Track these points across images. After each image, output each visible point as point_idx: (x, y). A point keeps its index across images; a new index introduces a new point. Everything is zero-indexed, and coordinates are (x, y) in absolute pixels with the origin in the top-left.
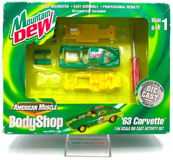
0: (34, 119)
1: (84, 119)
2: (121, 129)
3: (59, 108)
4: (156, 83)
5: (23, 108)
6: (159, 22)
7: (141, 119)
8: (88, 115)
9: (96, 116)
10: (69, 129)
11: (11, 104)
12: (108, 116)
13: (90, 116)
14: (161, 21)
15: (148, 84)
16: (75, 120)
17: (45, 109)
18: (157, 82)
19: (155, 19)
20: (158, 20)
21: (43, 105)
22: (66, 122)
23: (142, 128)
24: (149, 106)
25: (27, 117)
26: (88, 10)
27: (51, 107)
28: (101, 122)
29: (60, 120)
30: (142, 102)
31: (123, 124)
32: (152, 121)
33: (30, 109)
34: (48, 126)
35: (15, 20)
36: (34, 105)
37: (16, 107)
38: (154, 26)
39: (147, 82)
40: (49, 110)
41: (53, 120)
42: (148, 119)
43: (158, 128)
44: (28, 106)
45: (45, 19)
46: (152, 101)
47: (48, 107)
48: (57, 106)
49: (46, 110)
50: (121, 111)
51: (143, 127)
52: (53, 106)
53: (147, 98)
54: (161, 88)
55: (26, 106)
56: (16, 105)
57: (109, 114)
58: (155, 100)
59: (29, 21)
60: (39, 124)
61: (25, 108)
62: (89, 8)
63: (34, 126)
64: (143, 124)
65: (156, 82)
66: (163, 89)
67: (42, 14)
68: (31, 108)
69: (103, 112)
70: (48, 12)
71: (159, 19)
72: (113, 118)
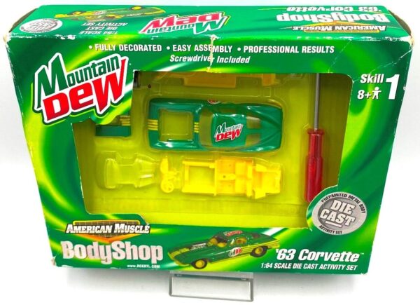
0: (108, 247)
1: (204, 249)
2: (273, 265)
3: (153, 231)
4: (352, 198)
5: (83, 229)
6: (378, 82)
7: (314, 253)
8: (210, 244)
9: (227, 245)
10: (174, 264)
11: (60, 224)
12: (249, 246)
13: (214, 246)
14: (384, 79)
15: (336, 198)
16: (186, 250)
17: (126, 232)
18: (354, 196)
19: (370, 75)
20: (376, 78)
21: (123, 225)
22: (168, 254)
23: (315, 266)
24: (332, 233)
25: (94, 243)
26: (208, 55)
27: (138, 229)
28: (236, 255)
29: (157, 250)
30: (320, 227)
31: (279, 258)
32: (335, 256)
33: (97, 232)
34: (136, 258)
35: (39, 74)
36: (105, 225)
37: (72, 228)
38: (363, 92)
39: (333, 194)
40: (134, 233)
41: (144, 249)
42: (327, 253)
43: (346, 267)
44: (94, 227)
45: (108, 74)
46: (340, 226)
47: (131, 229)
48: (149, 227)
49: (129, 233)
50: (275, 239)
51: (317, 265)
52: (142, 227)
53: (330, 221)
54: (361, 206)
55: (91, 227)
56: (70, 226)
57: (252, 244)
58: (347, 224)
59: (71, 78)
60: (119, 255)
61: (88, 229)
62: (209, 52)
63: (109, 257)
64: (316, 259)
65: (352, 195)
66: (365, 208)
67: (99, 64)
68: (98, 229)
69: (239, 241)
70: (115, 61)
71: (379, 75)
72: (260, 250)
